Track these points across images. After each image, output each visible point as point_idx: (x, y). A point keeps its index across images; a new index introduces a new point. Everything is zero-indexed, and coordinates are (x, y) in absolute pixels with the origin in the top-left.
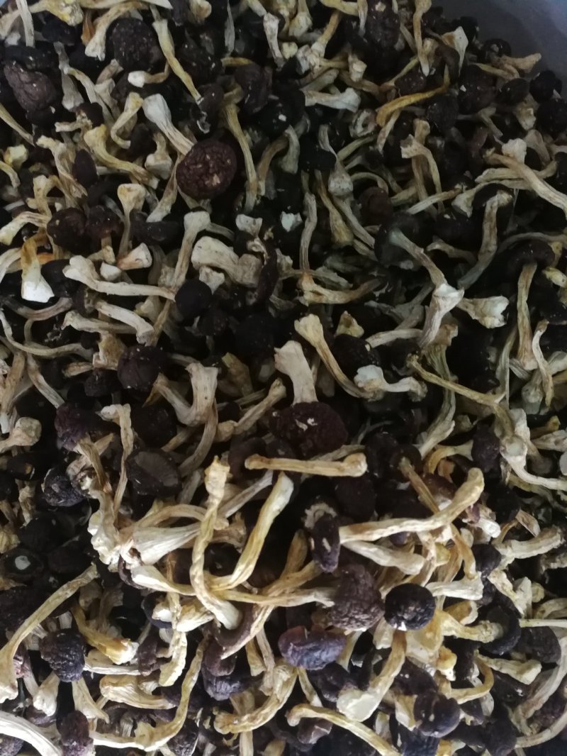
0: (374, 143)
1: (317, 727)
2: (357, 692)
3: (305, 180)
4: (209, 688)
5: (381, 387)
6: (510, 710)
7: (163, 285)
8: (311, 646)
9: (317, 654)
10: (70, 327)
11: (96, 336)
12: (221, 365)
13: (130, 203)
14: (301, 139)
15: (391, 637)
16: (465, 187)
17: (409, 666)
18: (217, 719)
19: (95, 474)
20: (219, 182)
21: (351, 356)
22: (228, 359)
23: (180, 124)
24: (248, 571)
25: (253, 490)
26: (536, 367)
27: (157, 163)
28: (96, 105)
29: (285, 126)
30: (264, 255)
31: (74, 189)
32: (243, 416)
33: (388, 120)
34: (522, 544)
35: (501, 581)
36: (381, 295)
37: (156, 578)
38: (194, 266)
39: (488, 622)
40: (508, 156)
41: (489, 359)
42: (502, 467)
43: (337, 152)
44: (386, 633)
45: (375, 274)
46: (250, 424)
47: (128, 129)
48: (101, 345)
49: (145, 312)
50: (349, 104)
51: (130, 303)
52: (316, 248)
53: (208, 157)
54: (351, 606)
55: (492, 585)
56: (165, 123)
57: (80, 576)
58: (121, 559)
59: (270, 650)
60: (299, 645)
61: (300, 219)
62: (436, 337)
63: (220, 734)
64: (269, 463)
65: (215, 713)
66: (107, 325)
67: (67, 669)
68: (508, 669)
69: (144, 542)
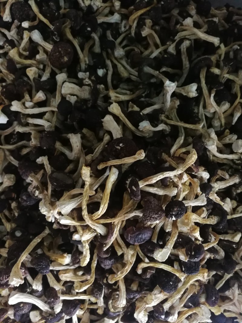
0: (130, 33)
1: (149, 271)
2: (160, 249)
3: (104, 54)
4: (102, 264)
5: (150, 129)
6: (232, 255)
7: (53, 106)
8: (137, 233)
9: (140, 236)
10: (18, 132)
11: (30, 134)
12: (81, 133)
13: (32, 75)
14: (100, 38)
15: (171, 226)
16: (171, 43)
17: (181, 235)
18: (109, 278)
19: (39, 189)
20: (67, 59)
21: (136, 119)
22: (85, 131)
23: (48, 40)
24: (105, 207)
25: (103, 177)
26: (215, 111)
27: (41, 57)
28: (11, 40)
29: (90, 32)
30: (91, 85)
31: (9, 76)
32: (94, 151)
33: (133, 22)
34: (222, 182)
35: (215, 198)
36: (145, 95)
37: (69, 220)
38: (63, 96)
39: (213, 216)
40: (186, 26)
41: (195, 111)
42: (208, 153)
43: (116, 40)
44: (169, 224)
45: (141, 87)
46: (98, 154)
47: (27, 47)
48: (32, 137)
49: (47, 118)
50: (116, 20)
51: (40, 116)
52: (115, 82)
53: (60, 49)
54: (150, 212)
55: (212, 200)
56: (41, 41)
57: (43, 232)
58: (55, 218)
59: (124, 244)
60: (132, 234)
61: (105, 71)
62: (170, 106)
63: (111, 284)
64: (106, 164)
65: (107, 276)
66: (33, 128)
67: (43, 269)
68: (228, 238)
69: (61, 206)
